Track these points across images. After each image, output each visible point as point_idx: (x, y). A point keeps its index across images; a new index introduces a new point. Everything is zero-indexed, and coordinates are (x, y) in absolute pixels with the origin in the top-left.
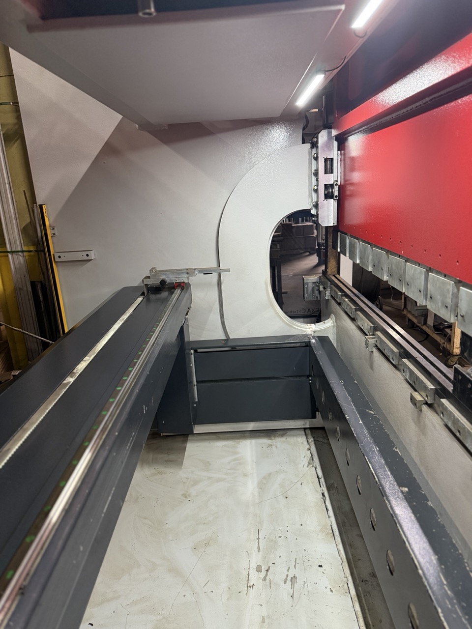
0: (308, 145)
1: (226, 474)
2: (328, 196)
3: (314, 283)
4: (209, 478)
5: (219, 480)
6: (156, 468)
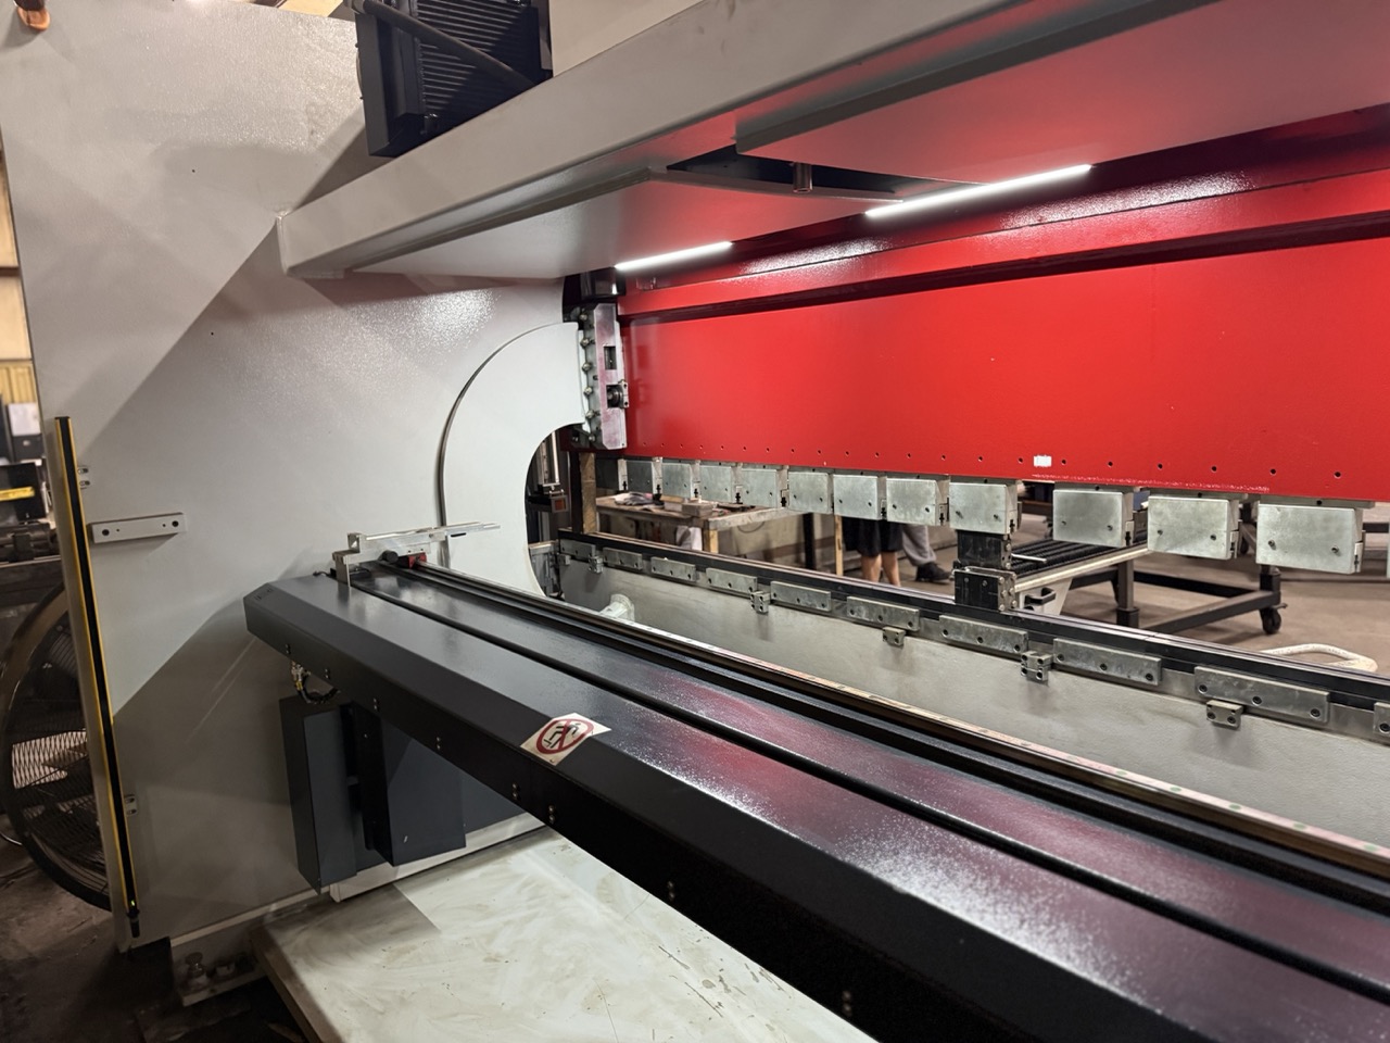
0: (575, 325)
1: (529, 907)
2: (614, 403)
3: (545, 554)
4: (507, 923)
5: (528, 919)
6: (386, 948)
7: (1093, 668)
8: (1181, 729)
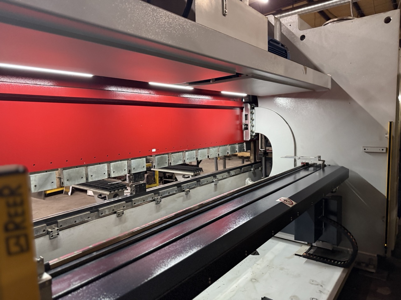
7: (167, 194)
8: (182, 198)
